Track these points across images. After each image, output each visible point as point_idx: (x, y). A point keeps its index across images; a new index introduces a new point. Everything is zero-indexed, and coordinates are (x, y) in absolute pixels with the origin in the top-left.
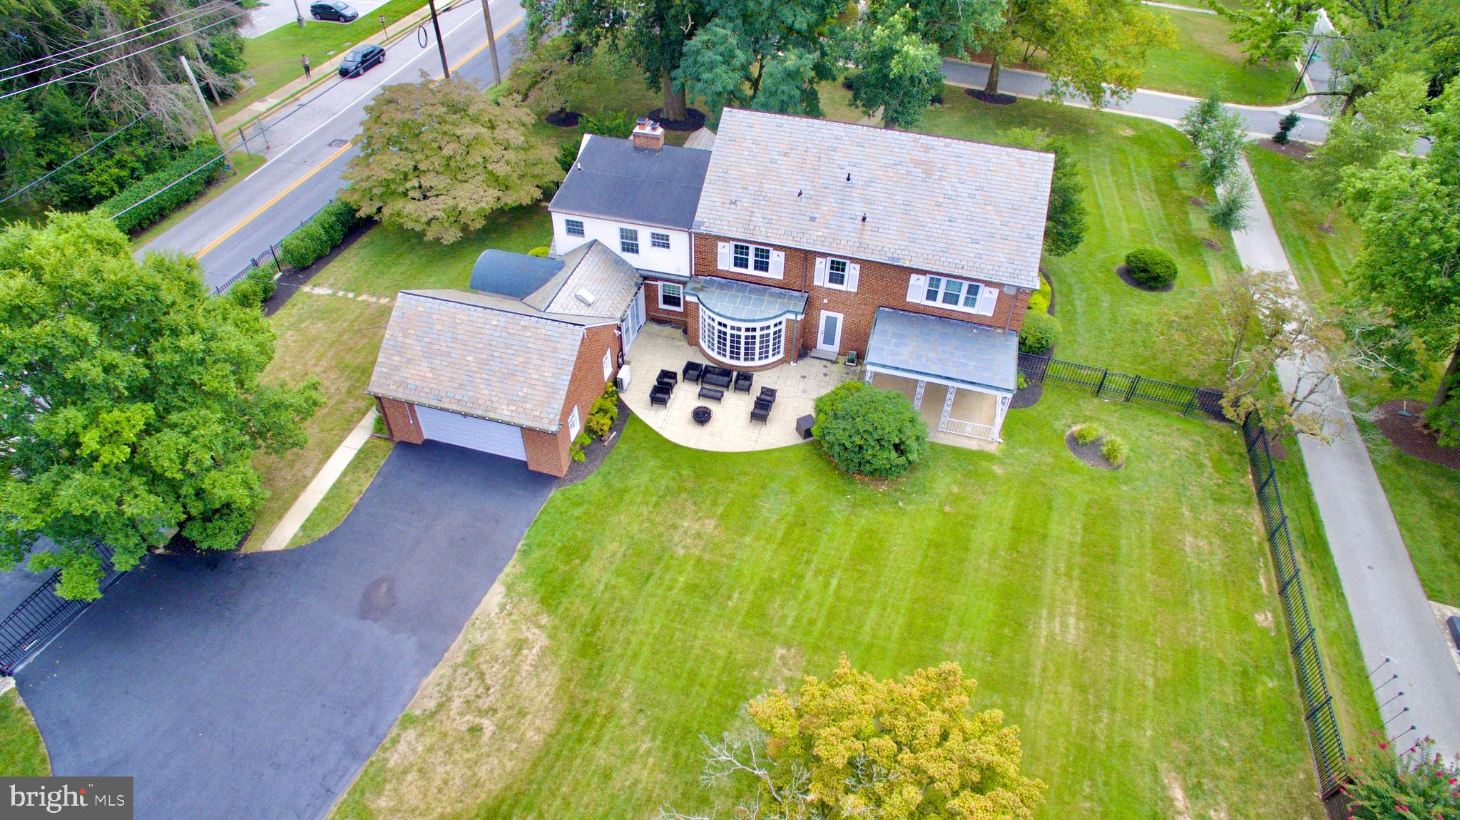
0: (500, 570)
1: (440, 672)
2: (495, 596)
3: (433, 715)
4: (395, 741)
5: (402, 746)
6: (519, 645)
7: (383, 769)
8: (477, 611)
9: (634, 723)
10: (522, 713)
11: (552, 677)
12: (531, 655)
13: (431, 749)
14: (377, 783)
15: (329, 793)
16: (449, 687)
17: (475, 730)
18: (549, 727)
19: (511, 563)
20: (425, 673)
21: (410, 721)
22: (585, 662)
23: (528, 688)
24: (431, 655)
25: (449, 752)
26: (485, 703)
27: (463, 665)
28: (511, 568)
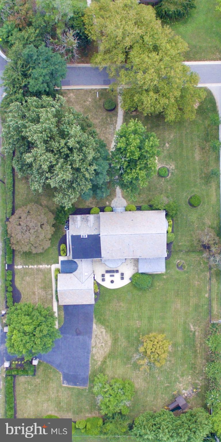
0: (93, 321)
1: (93, 340)
2: (94, 326)
3: (95, 346)
4: (93, 350)
5: (94, 351)
6: (102, 332)
7: (93, 354)
8: (93, 329)
9: (121, 338)
10: (107, 341)
11: (109, 336)
12: (104, 333)
13: (98, 350)
14: (93, 355)
15: (88, 359)
16: (95, 341)
17: (102, 346)
18: (111, 342)
19: (94, 319)
20: (91, 341)
21: (93, 347)
22: (112, 332)
23: (106, 338)
24: (90, 338)
25: (100, 349)
26: (101, 342)
27: (96, 337)
28: (94, 321)
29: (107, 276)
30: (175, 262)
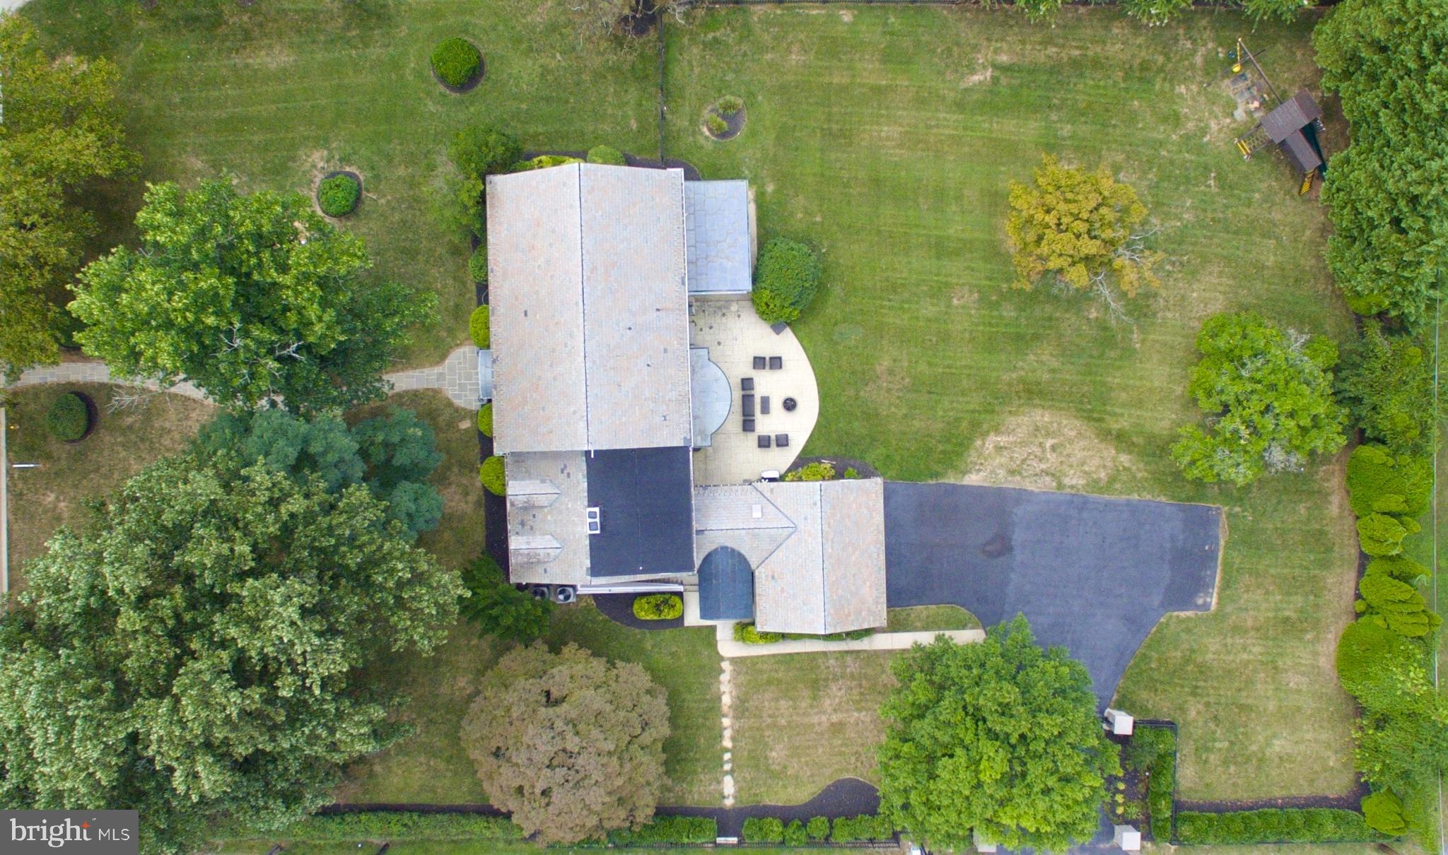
0: (953, 485)
1: (1031, 486)
2: (973, 479)
3: (1053, 475)
4: (1072, 487)
5: (1074, 482)
6: (999, 449)
7: (1087, 485)
8: (985, 484)
9: (1023, 369)
10: (1037, 428)
11: (1012, 421)
12: (1002, 440)
13: (1071, 466)
14: (1094, 484)
15: (1107, 504)
16: (1036, 475)
17: (1053, 448)
18: (1039, 411)
19: (946, 481)
20: (1032, 493)
21: (1060, 486)
22: (997, 408)
23: (1022, 433)
24: (1021, 496)
25: (1068, 456)
26: (1037, 451)
27: (1020, 473)
28: (951, 479)
29: (767, 425)
30: (709, 146)
